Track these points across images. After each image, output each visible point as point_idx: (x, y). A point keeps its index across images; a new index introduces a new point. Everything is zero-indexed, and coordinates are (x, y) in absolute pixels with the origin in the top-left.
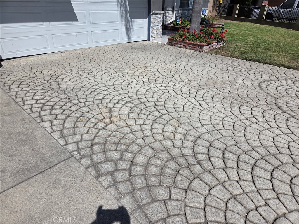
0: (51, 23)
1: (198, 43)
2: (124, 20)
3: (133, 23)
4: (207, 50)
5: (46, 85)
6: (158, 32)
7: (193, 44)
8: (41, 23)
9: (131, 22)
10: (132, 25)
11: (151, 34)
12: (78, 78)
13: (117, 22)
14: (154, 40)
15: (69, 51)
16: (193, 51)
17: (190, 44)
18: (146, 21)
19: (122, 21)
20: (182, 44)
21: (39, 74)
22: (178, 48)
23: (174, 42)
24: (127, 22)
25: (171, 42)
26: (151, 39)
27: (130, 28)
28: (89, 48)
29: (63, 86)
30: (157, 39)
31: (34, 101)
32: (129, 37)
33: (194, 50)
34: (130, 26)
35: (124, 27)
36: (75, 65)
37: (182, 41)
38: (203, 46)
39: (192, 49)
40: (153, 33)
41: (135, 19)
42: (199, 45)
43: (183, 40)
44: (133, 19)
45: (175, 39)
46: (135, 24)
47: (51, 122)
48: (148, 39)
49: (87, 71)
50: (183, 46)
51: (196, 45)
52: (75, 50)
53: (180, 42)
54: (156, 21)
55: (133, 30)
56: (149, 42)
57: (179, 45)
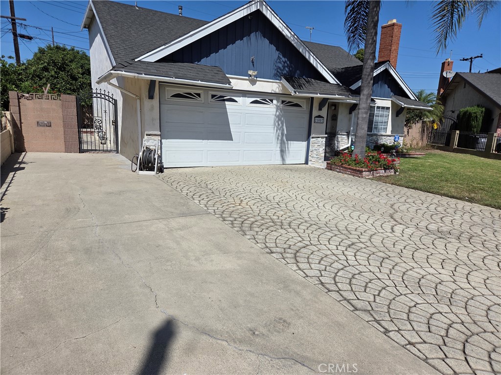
0: (209, 141)
1: (358, 168)
2: (279, 142)
3: (289, 146)
4: (369, 176)
5: (198, 185)
6: (318, 156)
7: (352, 169)
8: (201, 141)
9: (286, 145)
10: (288, 147)
11: (310, 158)
12: (222, 184)
13: (272, 143)
14: (312, 164)
15: (220, 167)
16: (352, 176)
17: (350, 169)
18: (305, 143)
19: (277, 143)
20: (341, 168)
21: (192, 178)
22: (336, 173)
23: (333, 166)
24: (282, 143)
25: (330, 167)
26: (309, 163)
27: (285, 150)
28: (239, 166)
29: (210, 186)
30: (317, 164)
31: (189, 192)
32: (283, 159)
33: (354, 176)
34: (285, 147)
35: (279, 149)
36: (222, 176)
37: (341, 166)
38: (362, 172)
39: (351, 175)
40: (312, 157)
41: (292, 142)
42: (358, 171)
43: (342, 164)
44: (289, 142)
45: (334, 163)
46: (292, 146)
47: (200, 201)
48: (306, 163)
49: (231, 180)
50: (342, 171)
51: (355, 170)
52: (225, 166)
53: (339, 166)
54: (317, 145)
55: (289, 153)
56: (307, 165)
57: (338, 170)
